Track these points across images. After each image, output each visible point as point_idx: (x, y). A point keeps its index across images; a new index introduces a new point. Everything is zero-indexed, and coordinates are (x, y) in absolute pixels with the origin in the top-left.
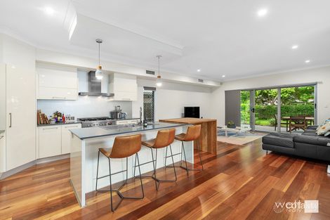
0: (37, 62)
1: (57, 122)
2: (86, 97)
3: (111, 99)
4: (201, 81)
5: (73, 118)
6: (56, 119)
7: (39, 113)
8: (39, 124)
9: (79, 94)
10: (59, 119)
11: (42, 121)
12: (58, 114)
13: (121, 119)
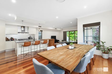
0: (6, 24)
1: (12, 40)
2: (20, 33)
3: (28, 34)
4: (56, 29)
5: (16, 39)
6: (11, 39)
7: (6, 38)
8: (6, 41)
9: (18, 32)
10: (12, 39)
11: (7, 40)
12: (12, 38)
13: (31, 39)
